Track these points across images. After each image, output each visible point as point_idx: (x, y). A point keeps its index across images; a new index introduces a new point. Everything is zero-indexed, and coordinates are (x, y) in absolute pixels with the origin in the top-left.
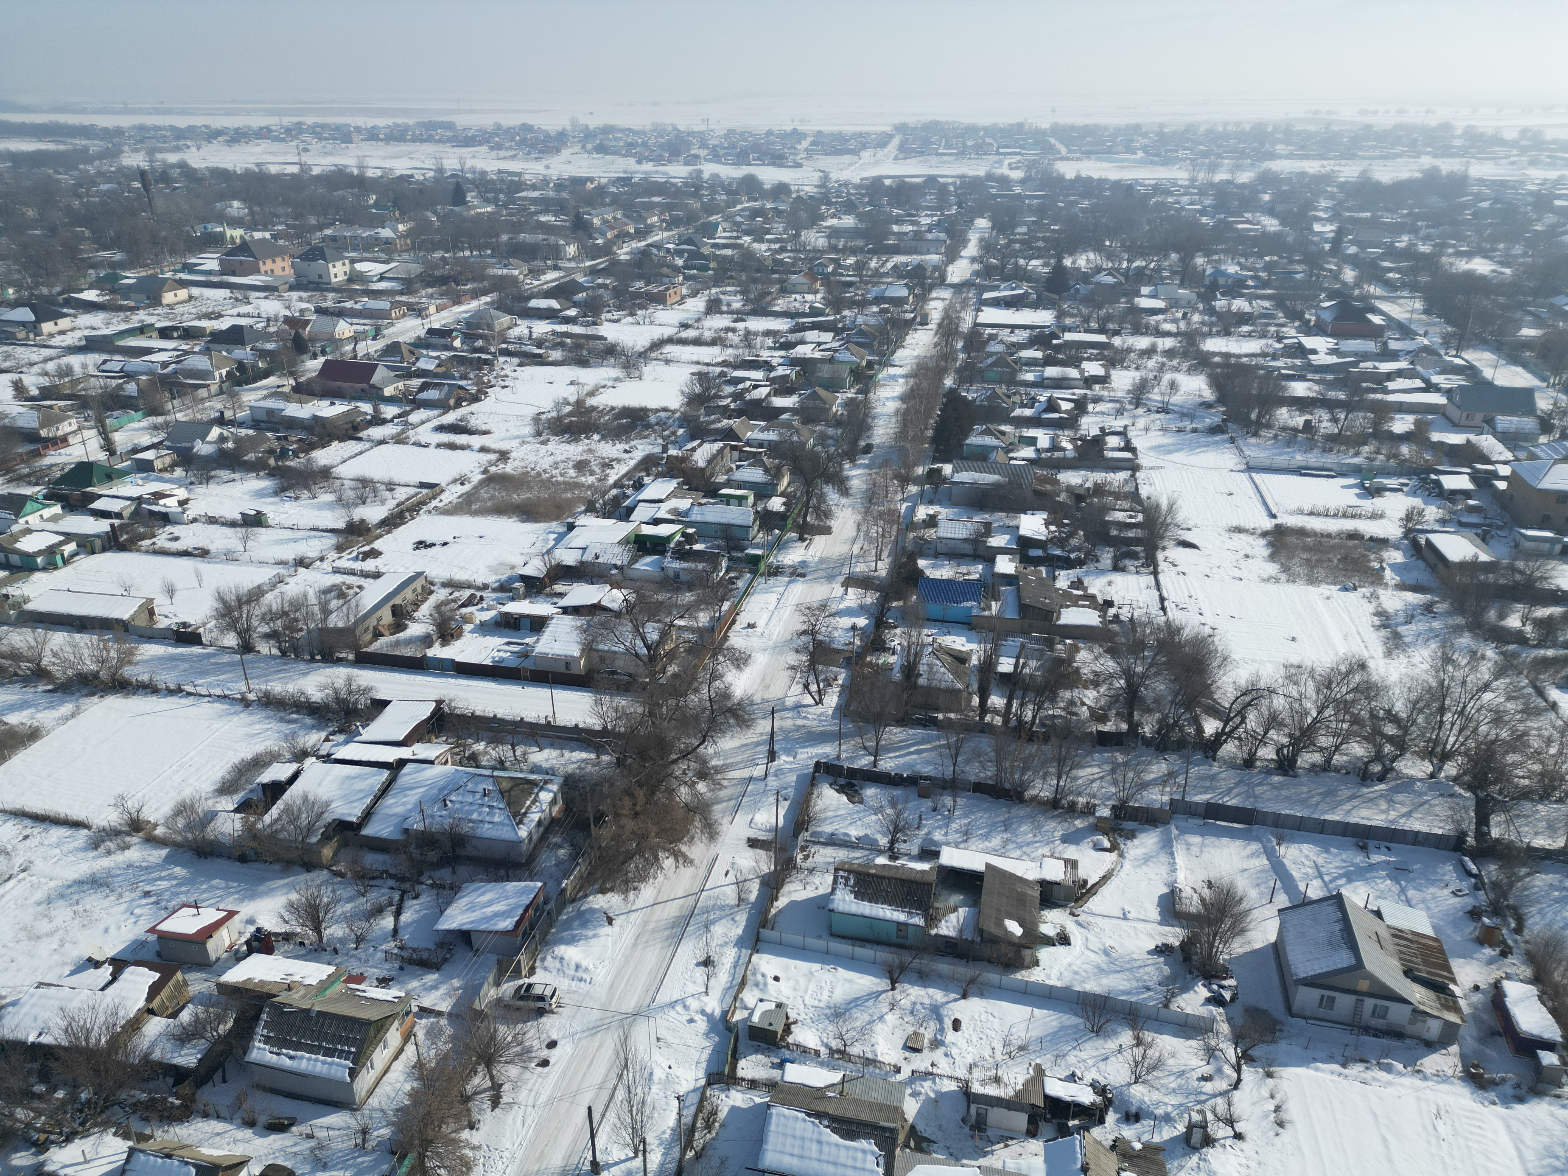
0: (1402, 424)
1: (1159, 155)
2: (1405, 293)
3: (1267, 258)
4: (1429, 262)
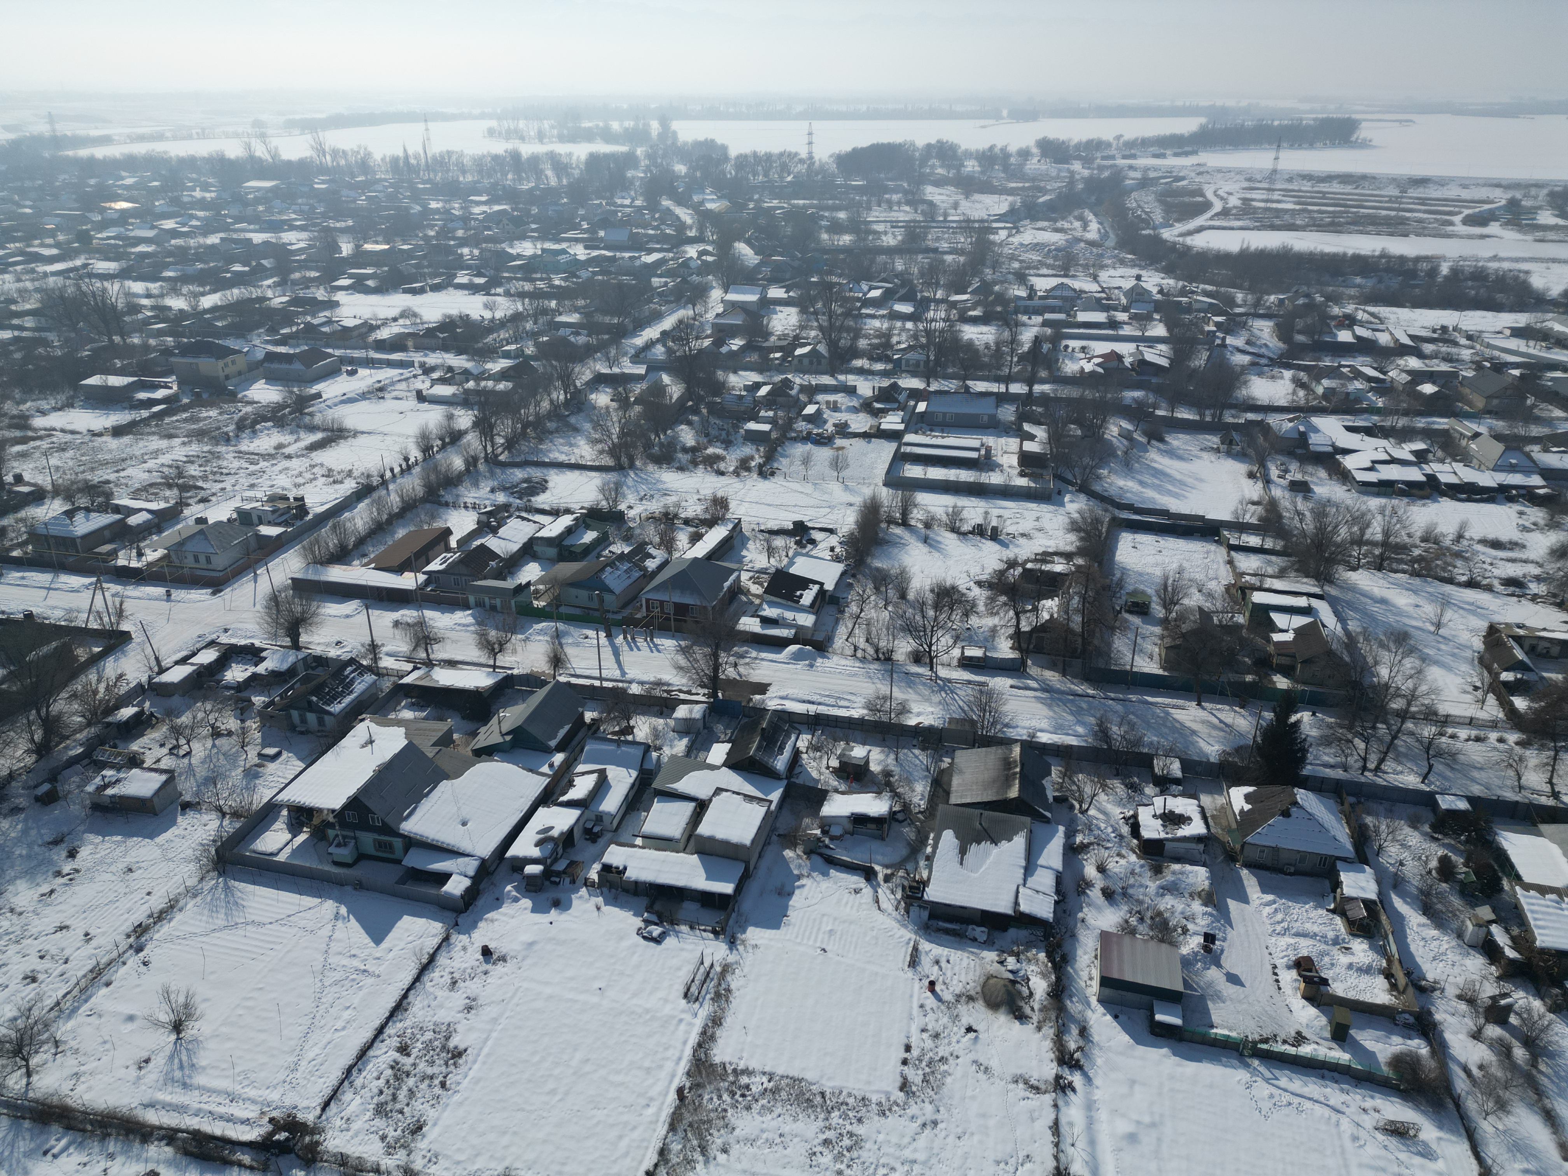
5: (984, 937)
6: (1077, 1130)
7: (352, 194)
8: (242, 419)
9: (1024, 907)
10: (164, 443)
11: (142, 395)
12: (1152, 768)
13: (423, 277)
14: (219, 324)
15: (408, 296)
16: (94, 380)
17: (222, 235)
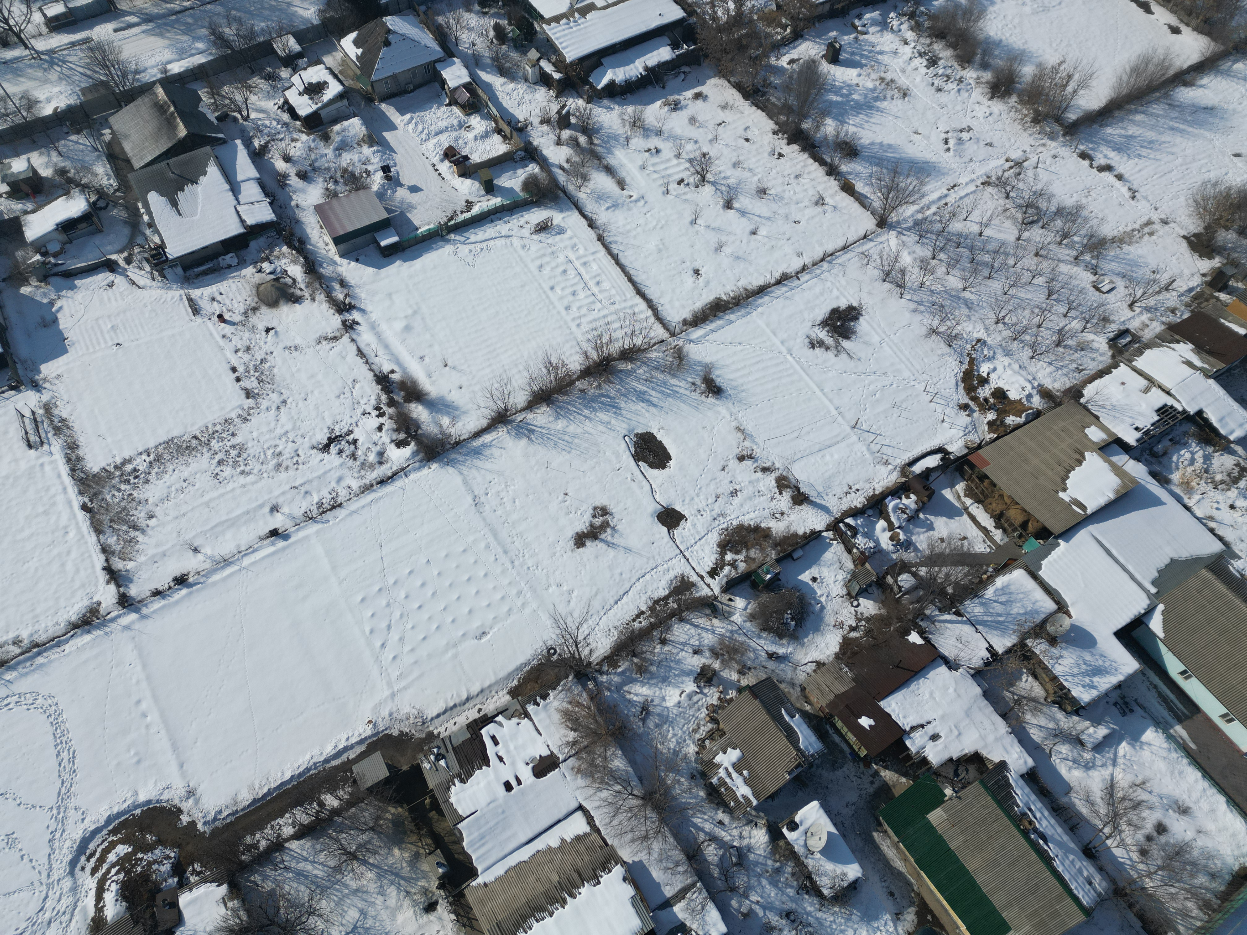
5: (235, 261)
6: (373, 346)
9: (250, 221)
12: (275, 52)
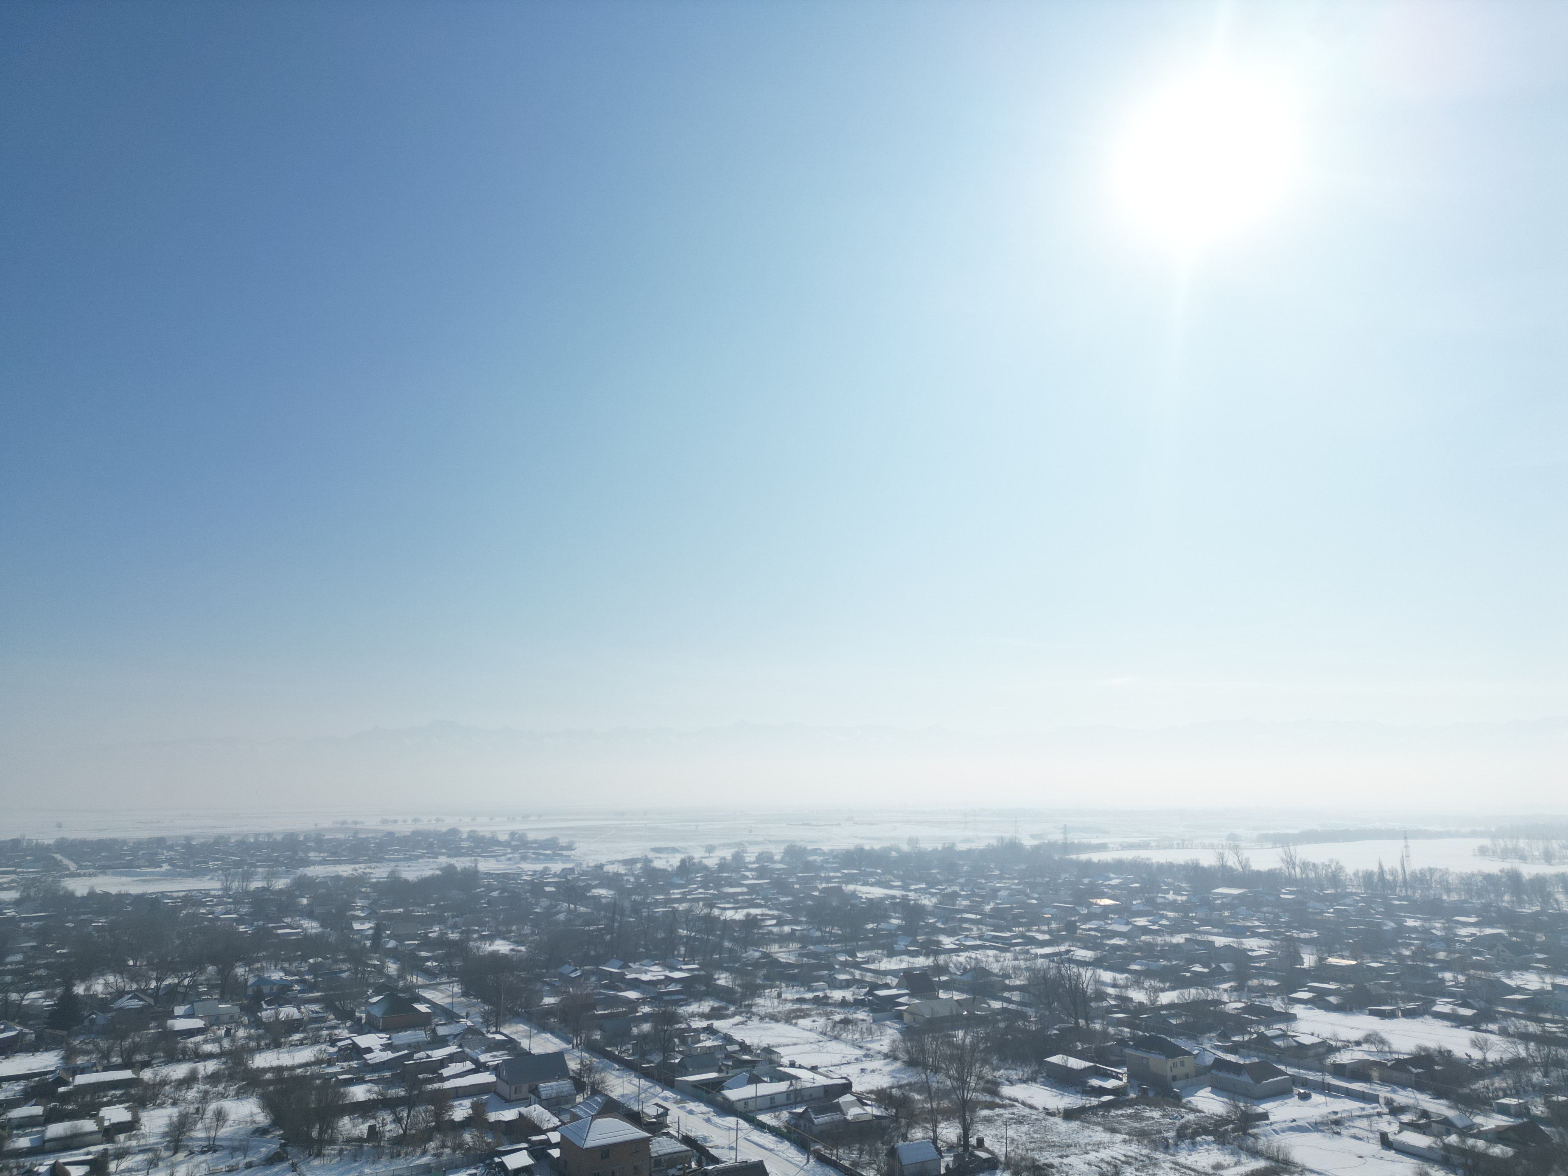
0: (461, 1111)
1: (188, 867)
2: (444, 979)
3: (311, 961)
4: (459, 948)
7: (1319, 906)
8: (1184, 1127)
10: (1106, 1137)
11: (1095, 1082)
13: (1394, 999)
14: (1174, 1022)
15: (1375, 1020)
16: (1056, 1059)
17: (1187, 936)
